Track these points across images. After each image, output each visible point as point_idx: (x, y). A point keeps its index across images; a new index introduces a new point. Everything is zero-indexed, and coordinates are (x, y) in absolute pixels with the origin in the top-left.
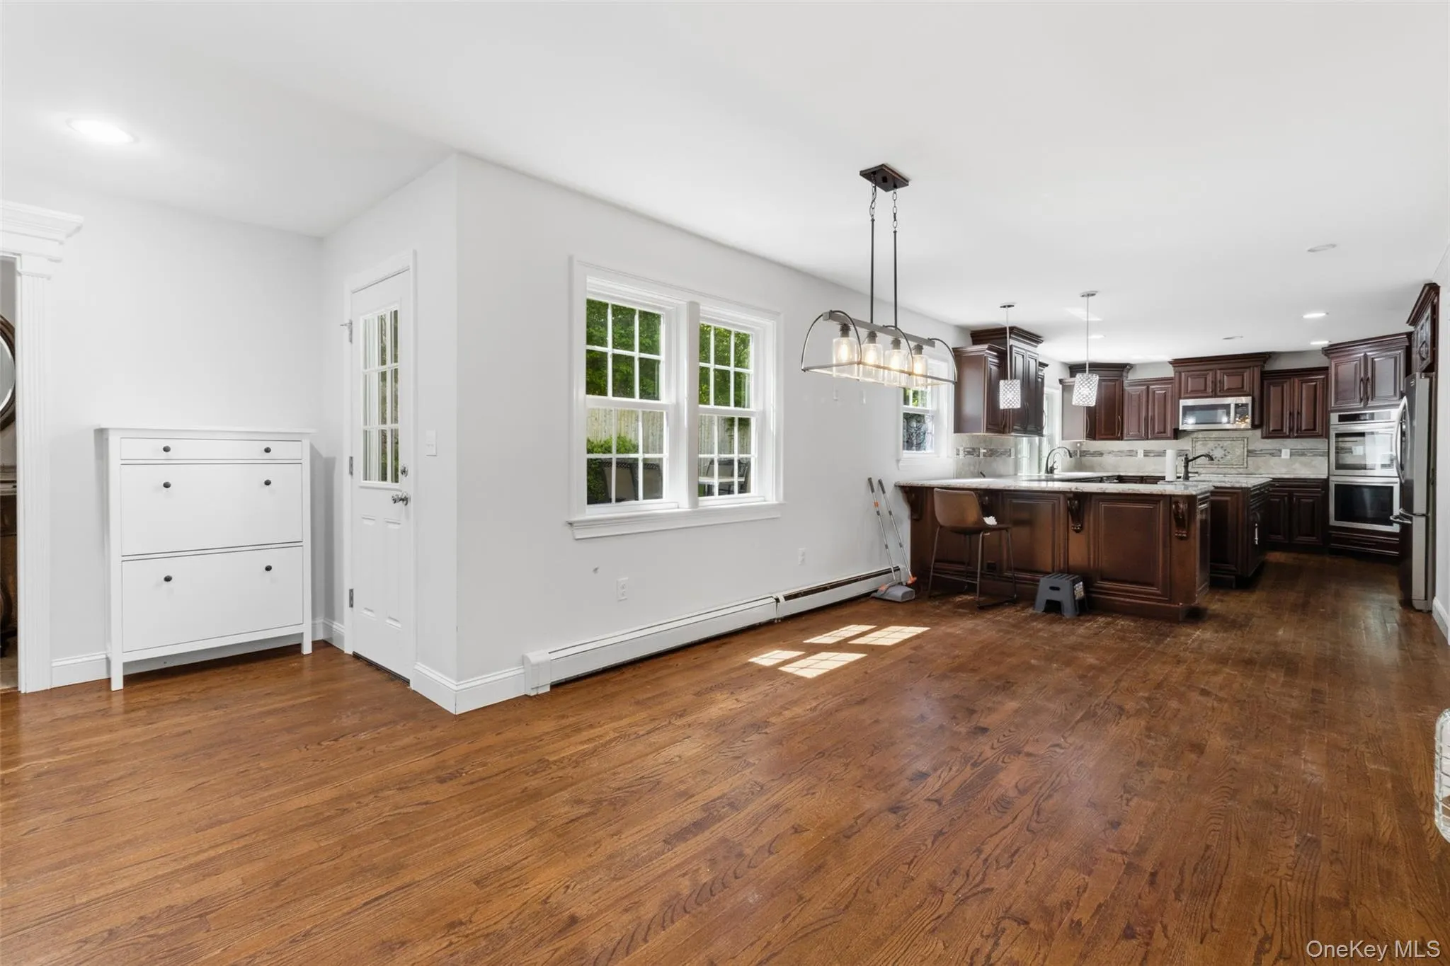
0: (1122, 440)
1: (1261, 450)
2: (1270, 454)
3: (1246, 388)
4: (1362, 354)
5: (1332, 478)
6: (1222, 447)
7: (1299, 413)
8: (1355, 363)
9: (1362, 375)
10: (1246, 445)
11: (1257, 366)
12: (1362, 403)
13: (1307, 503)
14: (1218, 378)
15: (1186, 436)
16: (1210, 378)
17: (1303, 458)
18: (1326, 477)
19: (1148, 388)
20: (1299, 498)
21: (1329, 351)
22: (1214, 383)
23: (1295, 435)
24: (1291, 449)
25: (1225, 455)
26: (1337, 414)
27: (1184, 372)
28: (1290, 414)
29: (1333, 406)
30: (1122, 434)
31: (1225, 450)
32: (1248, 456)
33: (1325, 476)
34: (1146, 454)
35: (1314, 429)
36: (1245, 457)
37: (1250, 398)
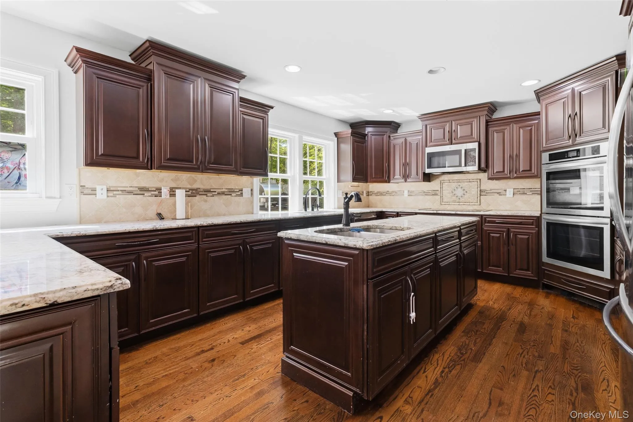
0: (389, 182)
1: (491, 190)
2: (498, 193)
3: (475, 135)
4: (570, 91)
5: (544, 216)
6: (462, 188)
7: (518, 156)
8: (563, 100)
9: (570, 112)
10: (479, 186)
11: (483, 115)
12: (571, 141)
13: (523, 238)
14: (454, 129)
15: (436, 179)
16: (447, 129)
17: (524, 197)
18: (539, 215)
19: (406, 140)
20: (516, 235)
21: (539, 94)
22: (450, 132)
23: (515, 175)
24: (514, 189)
25: (464, 194)
26: (548, 153)
27: (429, 124)
28: (510, 156)
29: (544, 146)
30: (389, 177)
31: (464, 190)
32: (480, 195)
33: (537, 214)
34: (410, 194)
35: (530, 170)
36: (479, 196)
37: (477, 143)
